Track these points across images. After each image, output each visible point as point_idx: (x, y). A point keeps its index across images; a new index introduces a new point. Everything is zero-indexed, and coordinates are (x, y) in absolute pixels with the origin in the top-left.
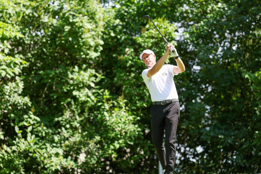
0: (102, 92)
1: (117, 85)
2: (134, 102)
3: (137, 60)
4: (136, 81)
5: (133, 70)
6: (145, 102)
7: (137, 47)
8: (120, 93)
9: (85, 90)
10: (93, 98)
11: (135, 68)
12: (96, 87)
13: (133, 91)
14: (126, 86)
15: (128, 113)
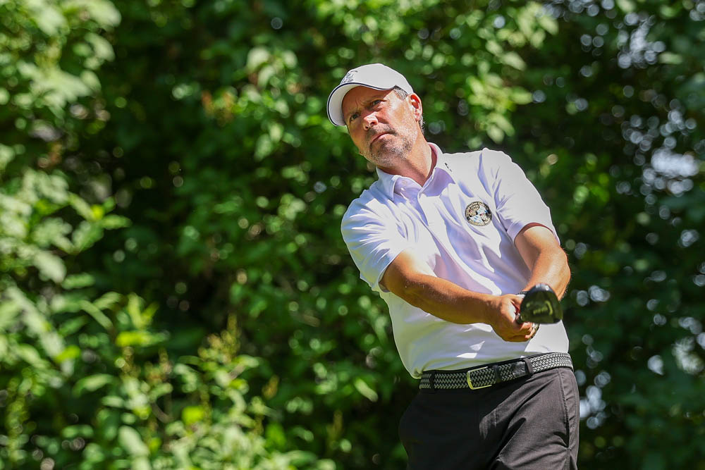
0: (106, 312)
1: (198, 266)
2: (298, 368)
3: (315, 120)
4: (309, 244)
5: (292, 179)
6: (366, 368)
7: (319, 40)
8: (218, 319)
9: (9, 299)
10: (53, 344)
11: (307, 165)
12: (72, 282)
13: (293, 307)
14: (254, 274)
15: (264, 436)
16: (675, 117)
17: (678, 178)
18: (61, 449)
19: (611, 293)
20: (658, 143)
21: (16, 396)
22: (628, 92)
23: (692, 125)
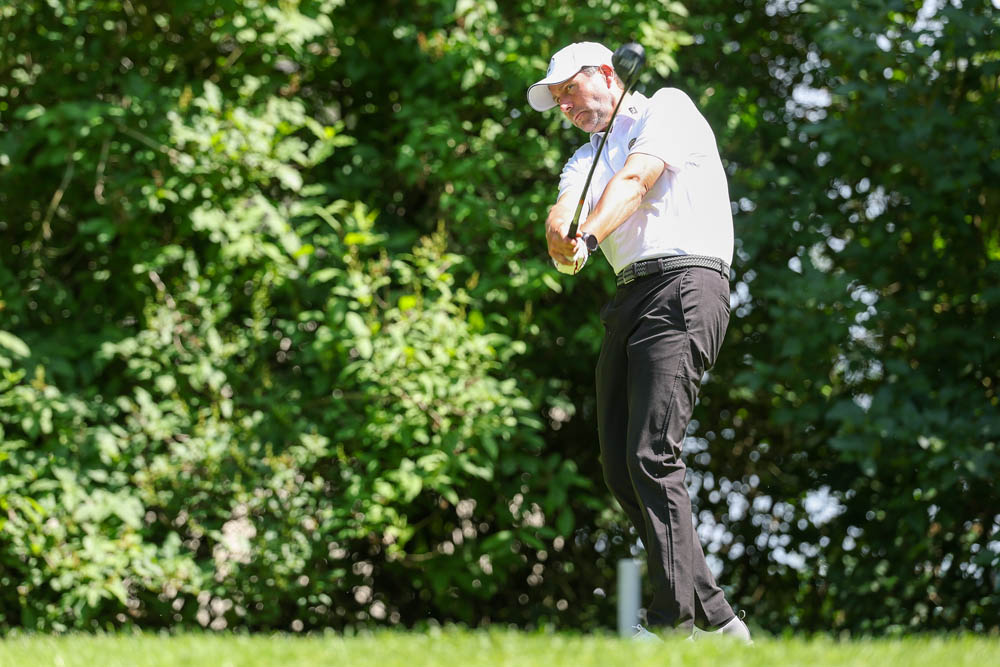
16: (813, 57)
17: (814, 109)
18: (297, 330)
19: (758, 204)
20: (798, 79)
21: (260, 286)
22: (774, 36)
23: (827, 64)
